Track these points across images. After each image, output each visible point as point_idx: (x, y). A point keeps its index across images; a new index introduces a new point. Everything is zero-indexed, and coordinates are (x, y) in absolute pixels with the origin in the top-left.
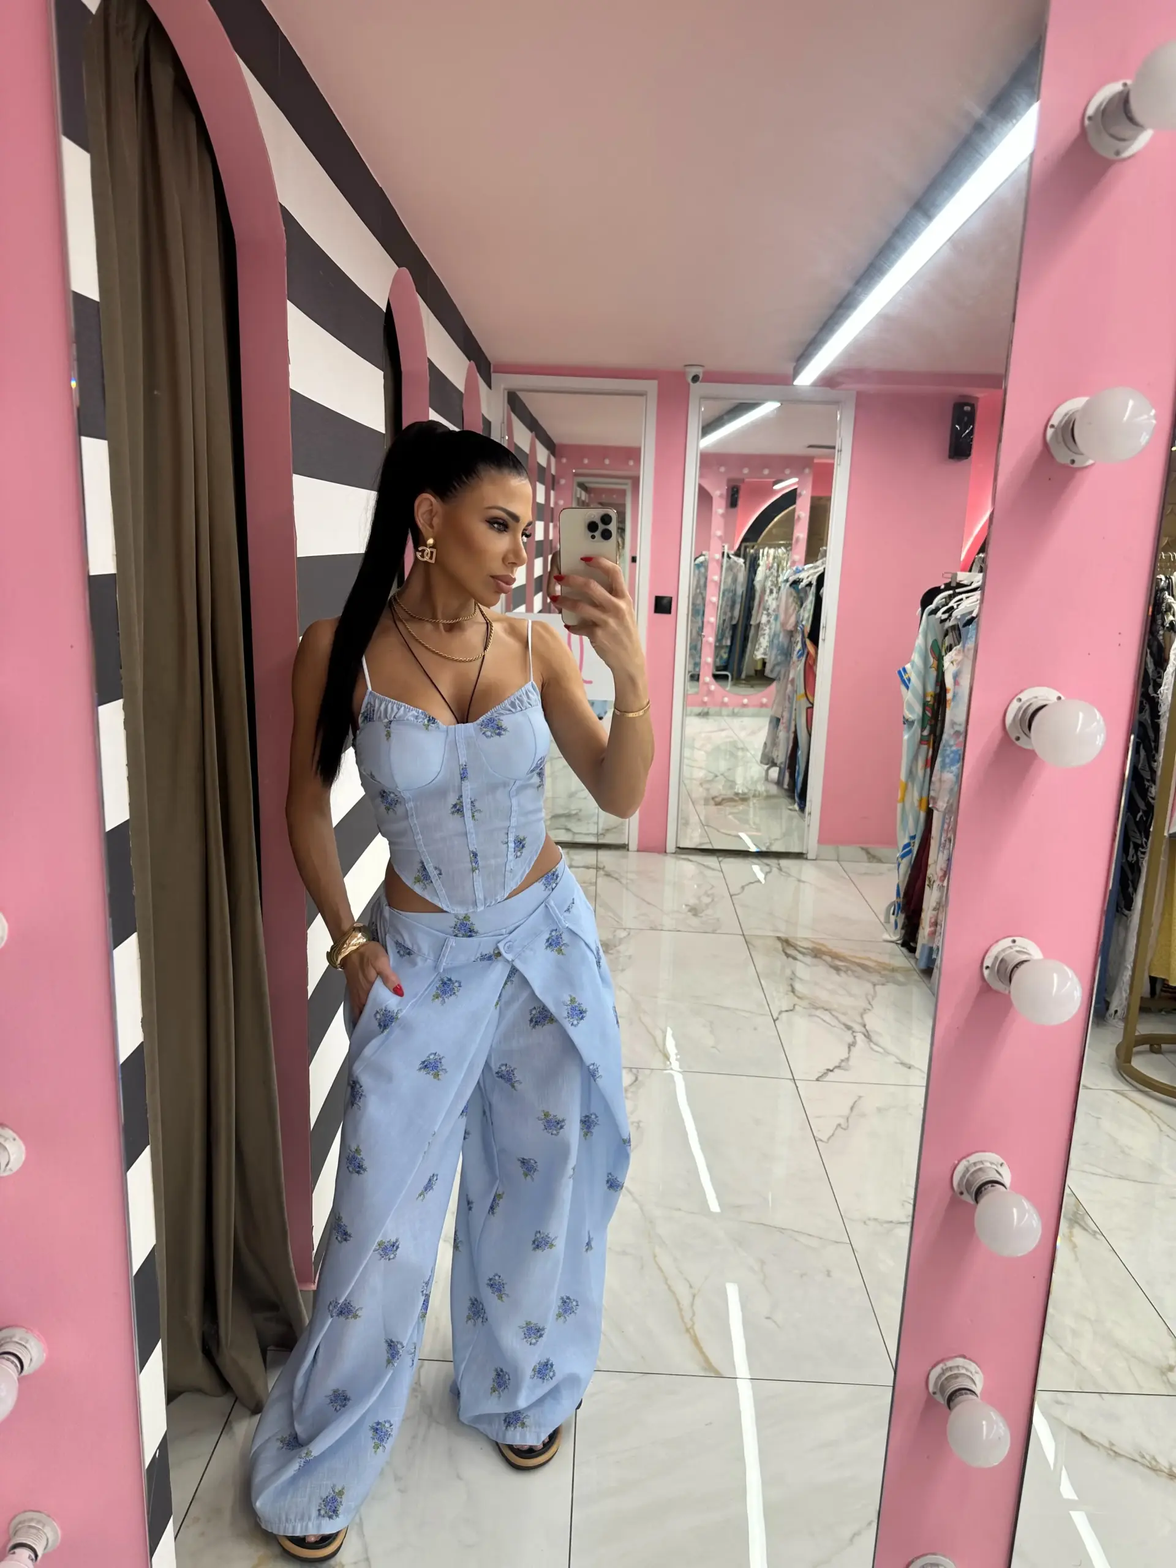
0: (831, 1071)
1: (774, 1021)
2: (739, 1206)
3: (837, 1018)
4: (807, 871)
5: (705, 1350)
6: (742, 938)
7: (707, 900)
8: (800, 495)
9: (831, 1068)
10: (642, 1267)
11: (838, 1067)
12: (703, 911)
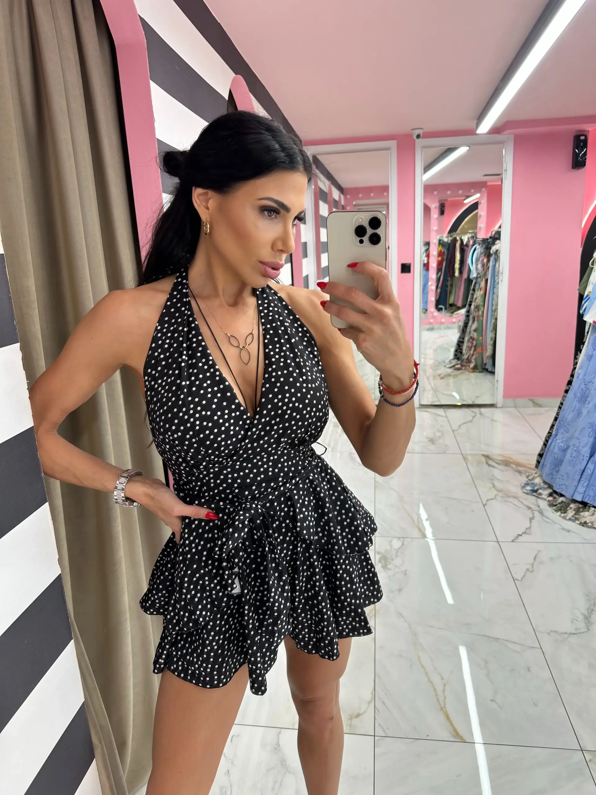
0: (521, 535)
1: (484, 506)
2: (468, 624)
3: (522, 502)
4: (497, 414)
5: (453, 723)
6: (461, 456)
7: (439, 434)
8: (480, 203)
9: (520, 533)
10: (411, 666)
11: (525, 533)
12: (437, 440)
